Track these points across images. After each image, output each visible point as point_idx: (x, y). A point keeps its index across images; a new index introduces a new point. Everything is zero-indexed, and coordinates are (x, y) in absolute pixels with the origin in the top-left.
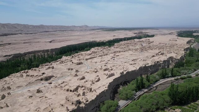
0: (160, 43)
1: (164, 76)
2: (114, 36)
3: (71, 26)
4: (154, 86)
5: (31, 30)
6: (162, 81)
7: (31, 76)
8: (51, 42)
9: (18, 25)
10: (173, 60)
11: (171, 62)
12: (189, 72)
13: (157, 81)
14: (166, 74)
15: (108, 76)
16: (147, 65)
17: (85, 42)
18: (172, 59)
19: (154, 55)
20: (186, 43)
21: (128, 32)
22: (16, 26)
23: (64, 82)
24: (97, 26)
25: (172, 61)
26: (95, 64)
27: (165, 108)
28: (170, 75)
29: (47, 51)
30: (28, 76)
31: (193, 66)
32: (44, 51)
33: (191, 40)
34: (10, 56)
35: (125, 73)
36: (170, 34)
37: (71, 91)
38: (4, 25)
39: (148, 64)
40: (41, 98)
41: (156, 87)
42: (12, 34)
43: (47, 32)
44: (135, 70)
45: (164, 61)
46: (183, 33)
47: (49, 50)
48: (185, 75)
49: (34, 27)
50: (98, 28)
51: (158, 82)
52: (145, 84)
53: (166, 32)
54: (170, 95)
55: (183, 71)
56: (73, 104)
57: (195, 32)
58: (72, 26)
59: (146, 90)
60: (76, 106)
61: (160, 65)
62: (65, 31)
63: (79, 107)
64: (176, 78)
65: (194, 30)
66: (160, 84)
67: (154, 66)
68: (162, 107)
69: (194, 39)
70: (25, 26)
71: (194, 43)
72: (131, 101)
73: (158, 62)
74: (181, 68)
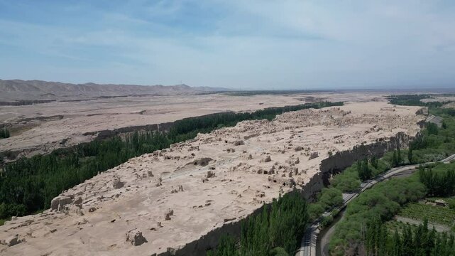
0: (365, 115)
1: (397, 163)
2: (260, 104)
3: (154, 87)
4: (385, 176)
5: (71, 93)
6: (395, 171)
7: (175, 158)
8: (141, 113)
9: (41, 83)
10: (405, 138)
11: (401, 142)
12: (438, 157)
13: (387, 170)
14: (400, 159)
15: (310, 156)
16: (365, 144)
17: (214, 114)
18: (403, 137)
19: (367, 130)
20: (414, 114)
21: (282, 97)
22: (35, 85)
23: (241, 164)
24: (207, 87)
25: (403, 139)
26: (268, 143)
27: (419, 199)
28: (407, 161)
29: (155, 126)
30: (169, 158)
31: (442, 148)
32: (147, 127)
33: (422, 110)
34: (93, 134)
35: (334, 153)
36: (374, 100)
37: (266, 173)
38: (11, 84)
39: (365, 142)
40: (224, 182)
41: (390, 177)
42: (36, 102)
43: (107, 97)
44: (348, 151)
45: (392, 138)
46: (399, 100)
47: (156, 125)
48: (432, 161)
49: (77, 87)
50: (211, 90)
51: (389, 171)
52: (371, 171)
53: (363, 97)
54: (422, 181)
55: (427, 155)
56: (284, 184)
57: (423, 97)
58: (157, 86)
59: (374, 182)
60: (291, 187)
61: (385, 146)
62: (144, 95)
63: (295, 188)
64: (418, 166)
65: (418, 94)
66: (394, 175)
67: (376, 146)
68: (414, 197)
69: (427, 108)
70: (57, 86)
71: (427, 115)
72: (357, 195)
73: (381, 139)
74: (423, 150)
